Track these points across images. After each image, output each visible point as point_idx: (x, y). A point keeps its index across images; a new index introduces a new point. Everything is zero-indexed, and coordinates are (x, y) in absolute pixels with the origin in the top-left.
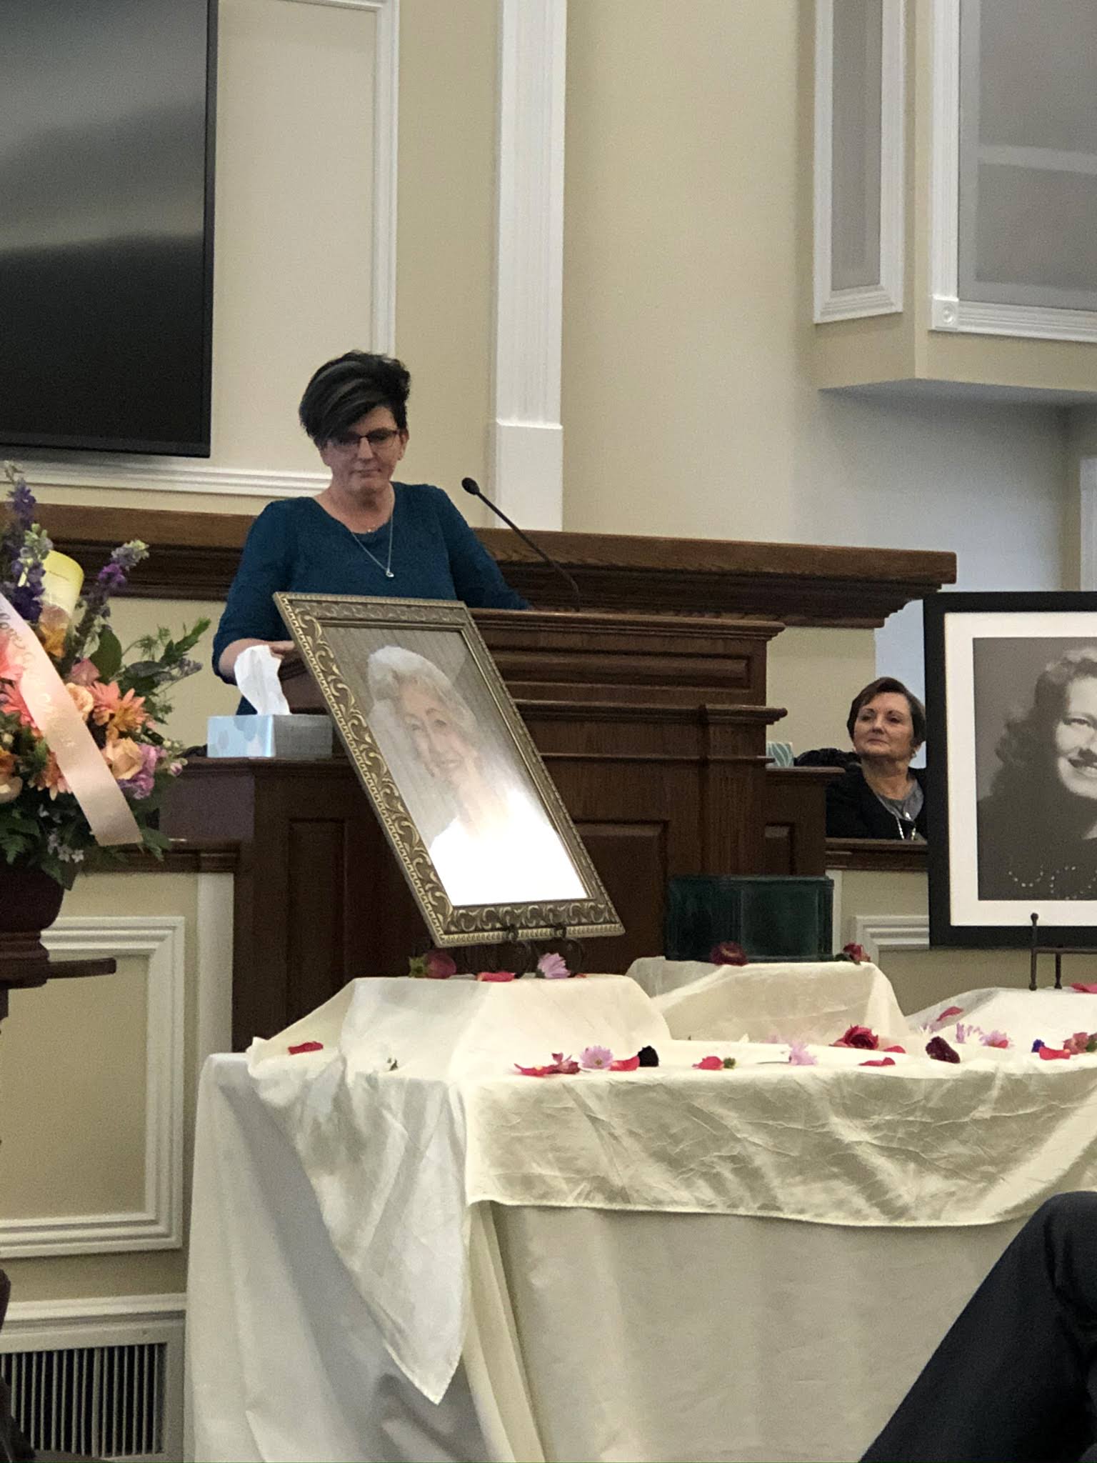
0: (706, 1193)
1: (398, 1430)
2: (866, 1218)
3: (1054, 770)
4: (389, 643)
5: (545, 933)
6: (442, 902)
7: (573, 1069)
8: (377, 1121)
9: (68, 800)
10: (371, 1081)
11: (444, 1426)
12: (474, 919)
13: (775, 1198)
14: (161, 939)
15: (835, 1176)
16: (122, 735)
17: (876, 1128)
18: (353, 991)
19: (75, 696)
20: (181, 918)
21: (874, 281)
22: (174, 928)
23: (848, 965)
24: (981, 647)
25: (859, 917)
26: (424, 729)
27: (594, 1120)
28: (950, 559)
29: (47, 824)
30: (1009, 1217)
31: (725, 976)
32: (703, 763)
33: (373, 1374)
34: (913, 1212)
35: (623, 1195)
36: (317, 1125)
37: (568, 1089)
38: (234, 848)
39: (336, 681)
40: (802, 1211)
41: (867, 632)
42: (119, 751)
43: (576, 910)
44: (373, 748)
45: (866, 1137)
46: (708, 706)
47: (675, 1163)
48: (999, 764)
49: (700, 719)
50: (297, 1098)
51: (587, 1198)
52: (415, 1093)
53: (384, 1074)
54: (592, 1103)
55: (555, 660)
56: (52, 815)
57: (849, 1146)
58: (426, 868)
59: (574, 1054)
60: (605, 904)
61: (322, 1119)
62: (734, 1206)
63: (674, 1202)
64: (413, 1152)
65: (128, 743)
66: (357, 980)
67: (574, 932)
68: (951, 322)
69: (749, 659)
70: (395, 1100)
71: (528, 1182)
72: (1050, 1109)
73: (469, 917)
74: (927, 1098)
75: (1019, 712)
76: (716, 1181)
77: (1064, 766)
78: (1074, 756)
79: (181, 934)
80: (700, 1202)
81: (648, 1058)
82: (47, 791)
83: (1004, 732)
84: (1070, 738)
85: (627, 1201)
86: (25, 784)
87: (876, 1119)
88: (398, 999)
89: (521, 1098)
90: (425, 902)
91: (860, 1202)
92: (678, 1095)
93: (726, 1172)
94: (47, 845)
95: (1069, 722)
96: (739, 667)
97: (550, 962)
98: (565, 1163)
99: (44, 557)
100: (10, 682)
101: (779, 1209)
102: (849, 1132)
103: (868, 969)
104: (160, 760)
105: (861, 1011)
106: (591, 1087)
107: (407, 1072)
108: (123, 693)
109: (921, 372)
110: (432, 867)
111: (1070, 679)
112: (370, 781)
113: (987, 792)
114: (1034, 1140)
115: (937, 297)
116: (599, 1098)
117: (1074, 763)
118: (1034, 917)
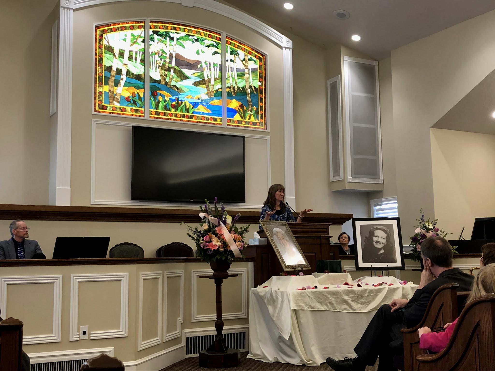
0: (326, 307)
1: (281, 344)
2: (349, 311)
3: (373, 245)
4: (275, 227)
5: (300, 269)
6: (285, 265)
7: (305, 289)
8: (277, 298)
9: (231, 251)
10: (276, 291)
11: (288, 343)
12: (290, 267)
13: (336, 308)
14: (243, 271)
15: (345, 305)
16: (238, 241)
17: (350, 297)
18: (272, 278)
19: (232, 236)
20: (246, 269)
21: (339, 175)
22: (245, 270)
23: (344, 273)
24: (361, 226)
25: (344, 267)
26: (281, 239)
27: (309, 297)
28: (352, 215)
29: (228, 255)
30: (371, 311)
31: (326, 275)
32: (321, 244)
33: (277, 336)
34: (357, 310)
35: (313, 308)
36: (268, 299)
37: (305, 292)
38: (253, 258)
39: (268, 233)
40: (340, 310)
41: (341, 226)
42: (238, 244)
43: (304, 265)
44: (274, 242)
45: (349, 299)
46: (321, 236)
47: (321, 303)
48: (365, 243)
49: (320, 238)
50: (265, 294)
51: (308, 308)
52: (282, 293)
53: (278, 290)
54: (309, 294)
55: (299, 229)
56: (229, 253)
57: (346, 300)
58: (282, 260)
59: (305, 287)
60: (308, 265)
61: (268, 297)
62: (330, 309)
63: (321, 309)
64: (282, 302)
65: (240, 242)
66: (273, 277)
67: (304, 269)
68: (350, 181)
69: (327, 229)
70: (279, 294)
71: (300, 306)
72: (376, 294)
73: (289, 267)
74: (358, 293)
75: (367, 236)
76: (327, 306)
77: (374, 243)
78: (376, 242)
79: (246, 271)
80: (325, 309)
81: (316, 287)
82: (228, 250)
83: (365, 238)
84: (375, 239)
85: (314, 308)
86: (225, 249)
87: (350, 296)
88: (279, 279)
89: (298, 294)
90: (283, 265)
91: (348, 308)
92: (321, 293)
93: (329, 305)
94: (228, 257)
95: (375, 237)
96: (325, 230)
97: (301, 273)
98: (305, 303)
99: (227, 216)
100: (222, 234)
101: (337, 310)
102: (346, 298)
103: (347, 274)
104: (244, 245)
105: (346, 280)
106: (308, 291)
107: (281, 290)
108: (238, 236)
109: (347, 188)
110: (283, 260)
111: (374, 230)
112: (274, 247)
113: (363, 247)
114: (374, 299)
115: (348, 177)
116: (309, 293)
117: (375, 243)
118: (371, 266)
